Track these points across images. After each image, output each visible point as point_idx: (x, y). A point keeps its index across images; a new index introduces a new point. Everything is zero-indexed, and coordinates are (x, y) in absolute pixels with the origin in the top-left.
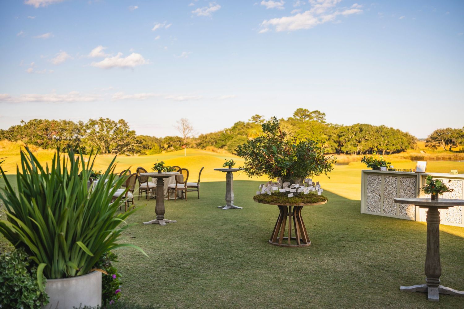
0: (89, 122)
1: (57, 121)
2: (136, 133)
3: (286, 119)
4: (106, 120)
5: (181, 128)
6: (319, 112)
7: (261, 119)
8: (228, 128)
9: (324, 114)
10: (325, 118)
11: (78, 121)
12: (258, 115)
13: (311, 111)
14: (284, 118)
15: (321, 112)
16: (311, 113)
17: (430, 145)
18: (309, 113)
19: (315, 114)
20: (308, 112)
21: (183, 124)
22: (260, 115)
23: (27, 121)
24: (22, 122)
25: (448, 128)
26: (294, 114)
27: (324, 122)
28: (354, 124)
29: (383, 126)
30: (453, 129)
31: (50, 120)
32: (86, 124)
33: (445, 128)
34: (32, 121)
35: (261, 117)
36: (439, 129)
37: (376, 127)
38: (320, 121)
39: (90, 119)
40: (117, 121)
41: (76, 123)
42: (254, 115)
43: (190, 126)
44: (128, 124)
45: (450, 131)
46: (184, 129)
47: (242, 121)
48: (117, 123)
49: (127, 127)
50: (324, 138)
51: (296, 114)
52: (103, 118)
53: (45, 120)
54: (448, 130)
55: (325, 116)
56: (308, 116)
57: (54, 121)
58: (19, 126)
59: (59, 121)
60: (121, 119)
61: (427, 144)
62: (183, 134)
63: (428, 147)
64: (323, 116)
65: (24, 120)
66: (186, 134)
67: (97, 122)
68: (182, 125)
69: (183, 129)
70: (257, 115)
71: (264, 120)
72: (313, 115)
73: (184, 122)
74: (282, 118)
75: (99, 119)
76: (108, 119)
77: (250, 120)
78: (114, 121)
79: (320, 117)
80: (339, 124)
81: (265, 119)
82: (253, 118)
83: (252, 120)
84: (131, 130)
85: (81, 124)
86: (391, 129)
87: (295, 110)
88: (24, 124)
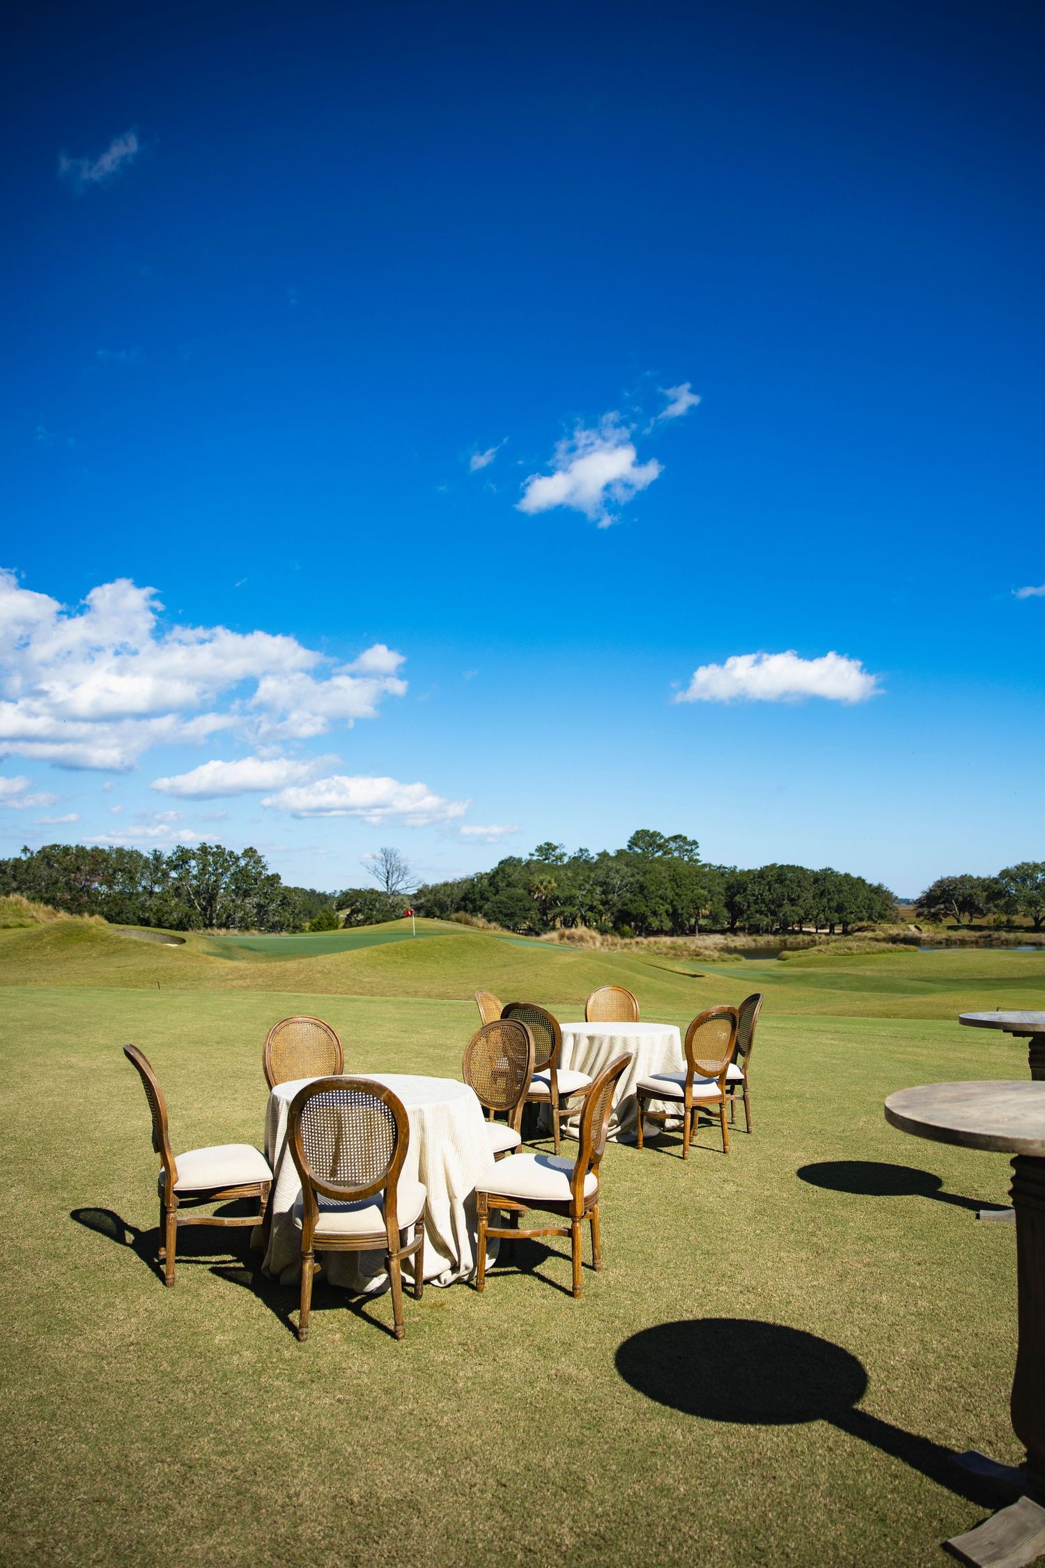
0: (175, 853)
1: (103, 851)
2: (281, 881)
3: (612, 854)
4: (215, 850)
5: (382, 870)
6: (685, 838)
7: (558, 851)
8: (483, 872)
9: (695, 843)
10: (697, 851)
11: (151, 851)
12: (551, 844)
13: (667, 836)
14: (608, 851)
15: (690, 839)
16: (667, 841)
17: (926, 912)
18: (662, 840)
19: (676, 842)
20: (662, 837)
21: (387, 861)
22: (555, 844)
23: (36, 847)
24: (25, 850)
25: (964, 874)
26: (629, 842)
27: (697, 861)
28: (765, 865)
29: (830, 869)
30: (975, 877)
31: (88, 848)
32: (169, 858)
33: (958, 876)
34: (48, 850)
35: (556, 847)
36: (945, 876)
37: (813, 872)
38: (686, 858)
39: (179, 846)
40: (239, 852)
41: (146, 854)
42: (541, 843)
43: (402, 865)
44: (263, 860)
45: (969, 881)
46: (388, 872)
47: (517, 856)
48: (240, 856)
49: (263, 867)
50: (703, 896)
51: (633, 842)
52: (208, 845)
53: (77, 846)
54: (965, 879)
55: (698, 847)
56: (660, 847)
57: (97, 848)
58: (18, 860)
59: (107, 848)
60: (247, 847)
61: (920, 910)
62: (385, 884)
63: (922, 918)
64: (693, 847)
65: (29, 847)
66: (393, 885)
67: (194, 854)
68: (384, 863)
69: (386, 872)
70: (547, 844)
71: (565, 854)
72: (672, 845)
73: (388, 856)
74: (605, 851)
75: (200, 846)
76: (218, 847)
77: (533, 855)
78: (232, 852)
79: (687, 850)
80: (726, 866)
81: (566, 852)
82: (540, 849)
83: (537, 854)
84: (270, 873)
85: (157, 857)
86: (847, 875)
87: (632, 834)
88: (29, 855)
